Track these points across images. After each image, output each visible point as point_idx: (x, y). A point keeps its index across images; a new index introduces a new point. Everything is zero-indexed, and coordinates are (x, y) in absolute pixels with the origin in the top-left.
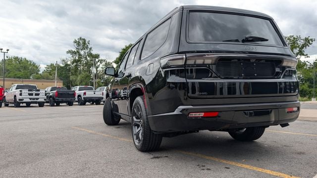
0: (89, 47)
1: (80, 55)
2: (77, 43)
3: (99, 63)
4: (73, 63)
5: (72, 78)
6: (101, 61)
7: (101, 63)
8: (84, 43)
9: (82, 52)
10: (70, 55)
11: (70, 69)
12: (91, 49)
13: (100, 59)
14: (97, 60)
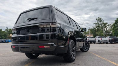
0: (102, 20)
1: (99, 24)
2: (97, 20)
3: (107, 26)
4: (96, 27)
5: (96, 33)
6: (108, 25)
7: (109, 26)
8: (100, 19)
9: (100, 23)
10: (95, 25)
11: (95, 30)
12: (103, 21)
13: (108, 24)
14: (107, 25)
